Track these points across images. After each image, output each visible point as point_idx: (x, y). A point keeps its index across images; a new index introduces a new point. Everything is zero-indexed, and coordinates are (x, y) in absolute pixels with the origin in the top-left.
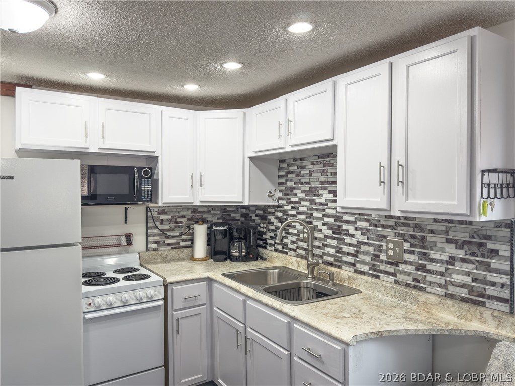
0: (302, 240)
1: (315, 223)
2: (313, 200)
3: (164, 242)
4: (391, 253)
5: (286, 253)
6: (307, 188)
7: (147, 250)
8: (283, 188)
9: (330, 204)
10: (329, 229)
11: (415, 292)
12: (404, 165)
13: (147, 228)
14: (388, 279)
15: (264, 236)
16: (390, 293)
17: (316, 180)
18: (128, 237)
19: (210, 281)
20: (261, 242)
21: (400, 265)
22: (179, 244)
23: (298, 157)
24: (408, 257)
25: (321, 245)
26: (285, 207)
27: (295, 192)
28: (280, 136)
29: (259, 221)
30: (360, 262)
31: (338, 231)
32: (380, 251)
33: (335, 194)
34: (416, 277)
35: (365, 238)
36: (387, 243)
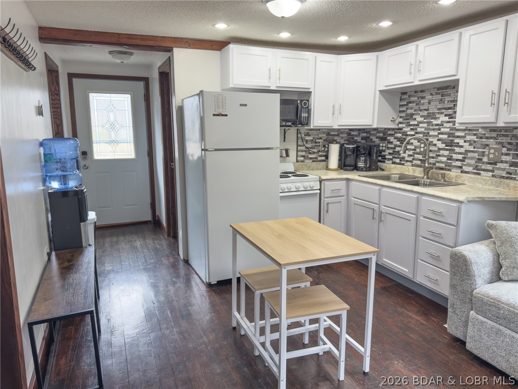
0: (418, 154)
1: (431, 139)
2: (430, 122)
3: (308, 156)
4: (491, 156)
5: (403, 164)
6: (425, 113)
7: (297, 161)
8: (403, 115)
9: (445, 125)
10: (442, 143)
11: (506, 181)
12: (510, 92)
13: (298, 146)
14: (487, 175)
15: (383, 153)
16: (488, 183)
17: (434, 107)
18: (287, 151)
19: (348, 180)
20: (380, 158)
21: (498, 164)
22: (317, 158)
23: (419, 90)
24: (504, 158)
25: (435, 156)
26: (404, 129)
27: (414, 117)
28: (411, 73)
29: (379, 142)
30: (465, 165)
31: (450, 144)
32: (483, 156)
33: (450, 117)
34: (509, 171)
35: (472, 148)
36: (489, 149)
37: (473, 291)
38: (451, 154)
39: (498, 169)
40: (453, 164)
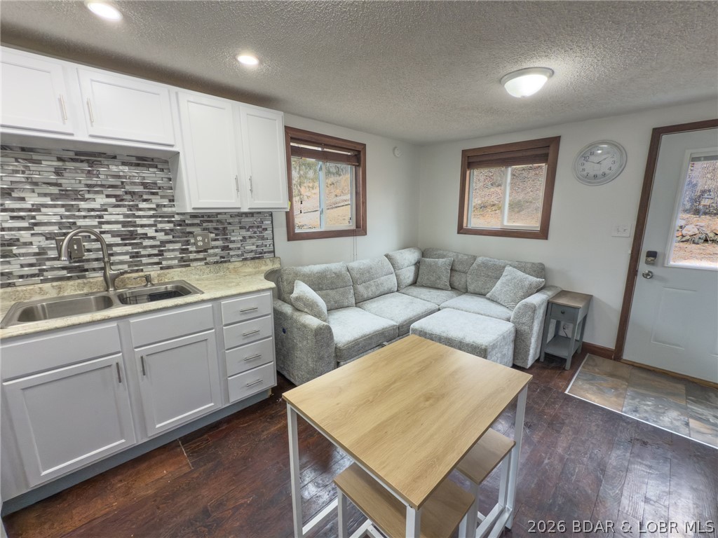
2: (73, 206)
4: (200, 244)
9: (110, 210)
10: (113, 236)
11: (225, 265)
14: (199, 264)
16: (207, 272)
17: (73, 181)
21: (209, 250)
24: (214, 244)
25: (101, 256)
30: (165, 259)
31: (131, 237)
32: (188, 245)
33: (118, 199)
34: (222, 255)
35: (170, 237)
36: (195, 237)
37: (336, 348)
38: (135, 250)
39: (210, 256)
40: (143, 262)
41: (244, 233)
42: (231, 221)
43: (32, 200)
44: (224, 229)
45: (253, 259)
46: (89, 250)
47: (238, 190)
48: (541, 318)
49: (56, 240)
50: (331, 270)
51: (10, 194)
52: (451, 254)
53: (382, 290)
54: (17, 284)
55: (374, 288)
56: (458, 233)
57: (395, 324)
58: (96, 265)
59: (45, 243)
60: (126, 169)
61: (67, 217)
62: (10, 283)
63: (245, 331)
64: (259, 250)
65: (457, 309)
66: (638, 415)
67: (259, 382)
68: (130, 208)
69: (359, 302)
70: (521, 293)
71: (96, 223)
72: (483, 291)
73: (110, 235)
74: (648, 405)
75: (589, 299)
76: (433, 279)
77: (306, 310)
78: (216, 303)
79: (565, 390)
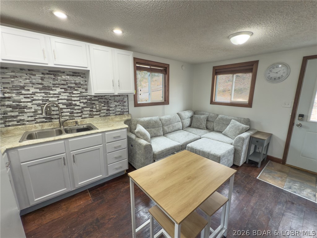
2: (47, 92)
4: (98, 108)
8: (9, 86)
14: (97, 117)
16: (100, 120)
17: (48, 82)
19: (7, 151)
24: (104, 108)
25: (58, 113)
26: (15, 98)
30: (83, 115)
31: (70, 105)
32: (93, 108)
33: (65, 89)
34: (106, 113)
35: (86, 105)
36: (96, 105)
37: (154, 154)
38: (72, 111)
39: (101, 113)
40: (75, 116)
41: (116, 103)
42: (111, 98)
43: (32, 90)
44: (108, 102)
45: (119, 114)
46: (54, 111)
47: (113, 86)
48: (247, 144)
49: (41, 106)
50: (153, 120)
51: (24, 88)
52: (207, 113)
53: (175, 129)
54: (26, 124)
55: (171, 128)
56: (211, 104)
57: (180, 144)
58: (56, 116)
59: (37, 108)
60: (68, 77)
61: (45, 97)
62: (24, 124)
63: (116, 145)
64: (122, 111)
65: (208, 138)
66: (291, 190)
67: (121, 167)
68: (70, 93)
69: (165, 134)
70: (238, 132)
71: (56, 100)
72: (221, 131)
73: (62, 104)
74: (297, 186)
75: (270, 136)
76: (198, 124)
77: (141, 137)
78: (103, 134)
79: (257, 177)
